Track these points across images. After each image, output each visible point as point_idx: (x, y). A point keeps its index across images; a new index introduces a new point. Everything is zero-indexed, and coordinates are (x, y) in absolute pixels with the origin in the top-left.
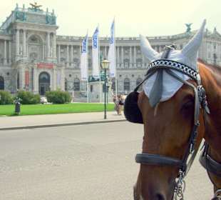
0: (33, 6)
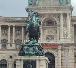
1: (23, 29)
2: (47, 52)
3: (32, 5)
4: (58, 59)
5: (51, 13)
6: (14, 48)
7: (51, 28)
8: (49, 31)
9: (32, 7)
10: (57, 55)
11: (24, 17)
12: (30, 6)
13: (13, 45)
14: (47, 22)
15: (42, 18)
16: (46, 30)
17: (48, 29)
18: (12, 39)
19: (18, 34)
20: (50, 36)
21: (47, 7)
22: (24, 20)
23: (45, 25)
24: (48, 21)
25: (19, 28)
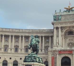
0: (68, 9)
1: (50, 38)
2: (65, 56)
3: (56, 20)
4: (73, 62)
5: (71, 26)
6: (44, 53)
7: (71, 37)
8: (70, 39)
9: (56, 22)
10: (72, 59)
11: (51, 29)
12: (55, 21)
13: (43, 50)
14: (68, 32)
15: (64, 30)
16: (68, 38)
17: (69, 38)
18: (42, 46)
19: (47, 42)
20: (71, 43)
21: (67, 21)
22: (51, 31)
23: (67, 35)
24: (70, 31)
25: (47, 37)
